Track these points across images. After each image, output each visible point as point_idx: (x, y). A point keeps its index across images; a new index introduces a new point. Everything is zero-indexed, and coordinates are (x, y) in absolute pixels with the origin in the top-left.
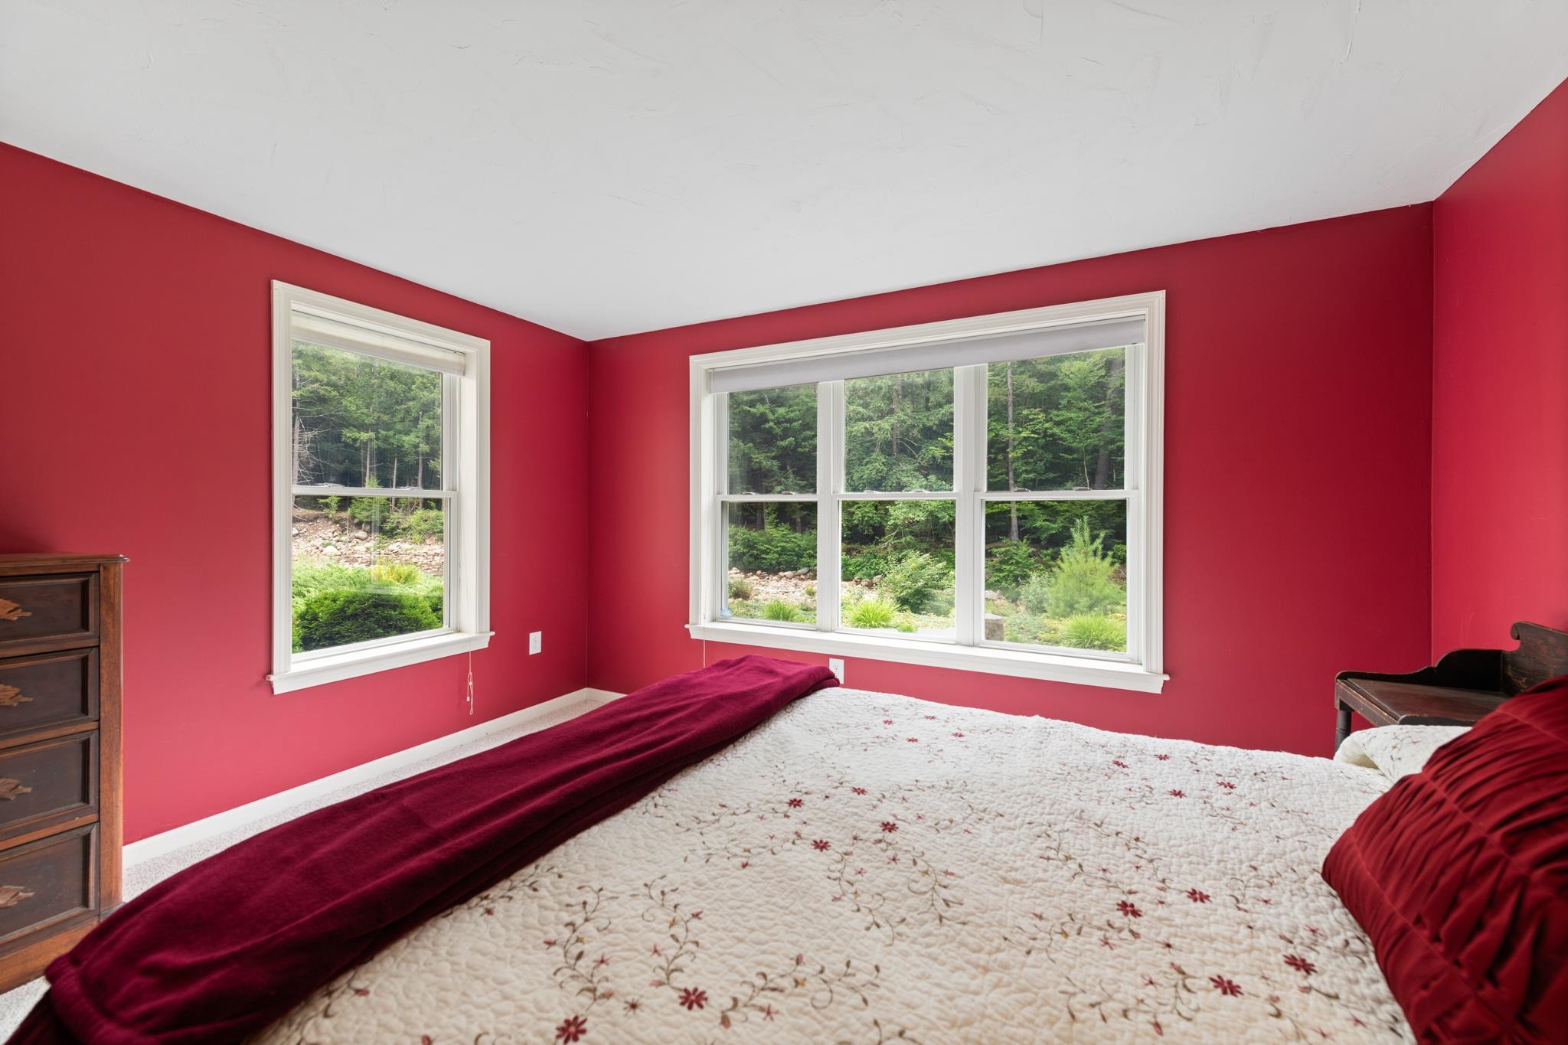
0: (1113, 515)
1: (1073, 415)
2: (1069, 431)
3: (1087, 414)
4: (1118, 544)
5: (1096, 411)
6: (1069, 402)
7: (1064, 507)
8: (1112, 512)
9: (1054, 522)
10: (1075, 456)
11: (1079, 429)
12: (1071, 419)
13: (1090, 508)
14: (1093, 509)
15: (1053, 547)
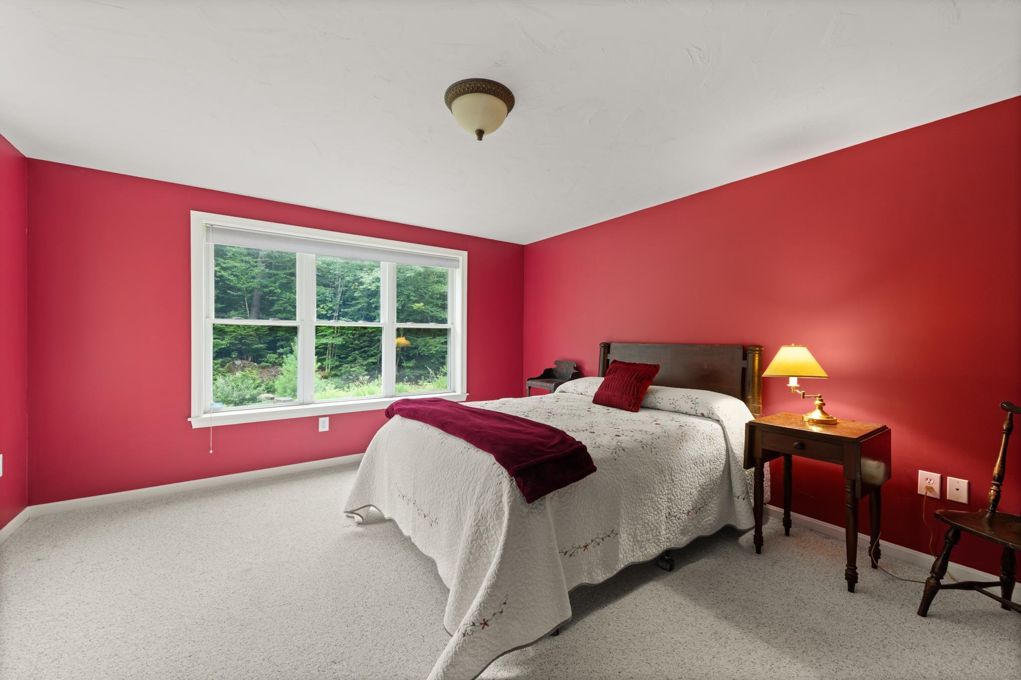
0: (267, 335)
1: (237, 264)
2: (235, 276)
3: (248, 265)
4: (270, 353)
5: (255, 264)
6: (233, 255)
7: (232, 329)
8: (266, 333)
9: (223, 340)
10: (239, 293)
11: (242, 275)
12: (235, 267)
13: (251, 330)
14: (253, 330)
15: (222, 357)
